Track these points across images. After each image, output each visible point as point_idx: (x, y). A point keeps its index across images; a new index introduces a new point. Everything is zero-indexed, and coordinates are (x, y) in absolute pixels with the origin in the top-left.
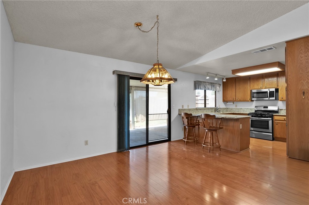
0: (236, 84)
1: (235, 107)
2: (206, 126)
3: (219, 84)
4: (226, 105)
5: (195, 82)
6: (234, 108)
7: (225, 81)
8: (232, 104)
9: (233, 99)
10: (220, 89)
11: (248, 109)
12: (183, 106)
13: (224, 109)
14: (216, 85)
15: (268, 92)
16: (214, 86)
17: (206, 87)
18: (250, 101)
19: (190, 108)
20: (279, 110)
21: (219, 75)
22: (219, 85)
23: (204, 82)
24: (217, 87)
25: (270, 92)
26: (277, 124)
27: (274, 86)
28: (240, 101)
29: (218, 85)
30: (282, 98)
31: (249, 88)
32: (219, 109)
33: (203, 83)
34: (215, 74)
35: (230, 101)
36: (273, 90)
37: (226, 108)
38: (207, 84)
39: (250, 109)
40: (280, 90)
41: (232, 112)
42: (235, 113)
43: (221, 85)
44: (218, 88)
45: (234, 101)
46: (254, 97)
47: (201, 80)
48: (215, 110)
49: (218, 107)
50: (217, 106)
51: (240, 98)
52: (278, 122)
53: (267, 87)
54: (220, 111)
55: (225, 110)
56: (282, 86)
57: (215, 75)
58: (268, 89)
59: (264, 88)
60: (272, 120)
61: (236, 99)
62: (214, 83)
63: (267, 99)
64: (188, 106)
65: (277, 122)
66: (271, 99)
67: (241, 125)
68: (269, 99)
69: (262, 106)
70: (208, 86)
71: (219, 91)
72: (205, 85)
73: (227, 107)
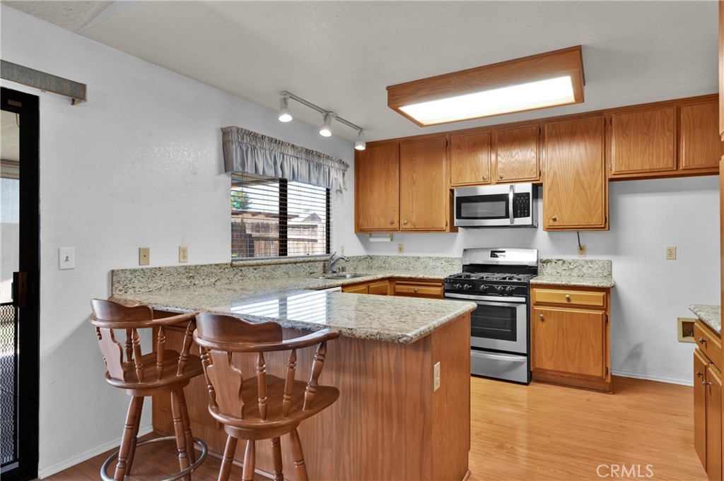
0: (402, 165)
1: (396, 254)
2: (223, 399)
3: (341, 162)
4: (366, 245)
5: (225, 133)
6: (393, 258)
7: (361, 147)
8: (388, 240)
9: (392, 223)
10: (344, 181)
11: (439, 258)
12: (144, 254)
13: (360, 259)
14: (330, 163)
15: (511, 197)
16: (319, 166)
17: (282, 167)
18: (448, 229)
19: (192, 261)
20: (540, 264)
21: (338, 119)
22: (342, 167)
23: (271, 140)
24: (333, 174)
25: (516, 195)
26: (543, 320)
27: (526, 176)
28: (417, 230)
29: (337, 165)
30: (555, 220)
31: (446, 184)
32: (342, 264)
33: (266, 145)
34: (321, 110)
35: (381, 231)
36: (526, 188)
37: (365, 258)
38: (291, 152)
39: (448, 260)
40: (550, 189)
41: (389, 275)
42: (397, 275)
43: (347, 166)
44: (336, 175)
45: (395, 230)
46: (463, 215)
47: (260, 132)
48: (324, 266)
49: (339, 255)
50: (333, 250)
51: (414, 220)
52: (546, 312)
53: (506, 178)
54: (343, 269)
55: (365, 264)
56: (555, 174)
57: (321, 116)
58: (509, 185)
59: (493, 181)
60: (527, 303)
61: (402, 222)
62: (319, 156)
63: (506, 222)
64: (183, 252)
65: (542, 312)
66: (518, 221)
67: (437, 366)
68: (512, 222)
69: (486, 249)
70: (294, 163)
71: (341, 192)
72: (278, 155)
73: (371, 254)
